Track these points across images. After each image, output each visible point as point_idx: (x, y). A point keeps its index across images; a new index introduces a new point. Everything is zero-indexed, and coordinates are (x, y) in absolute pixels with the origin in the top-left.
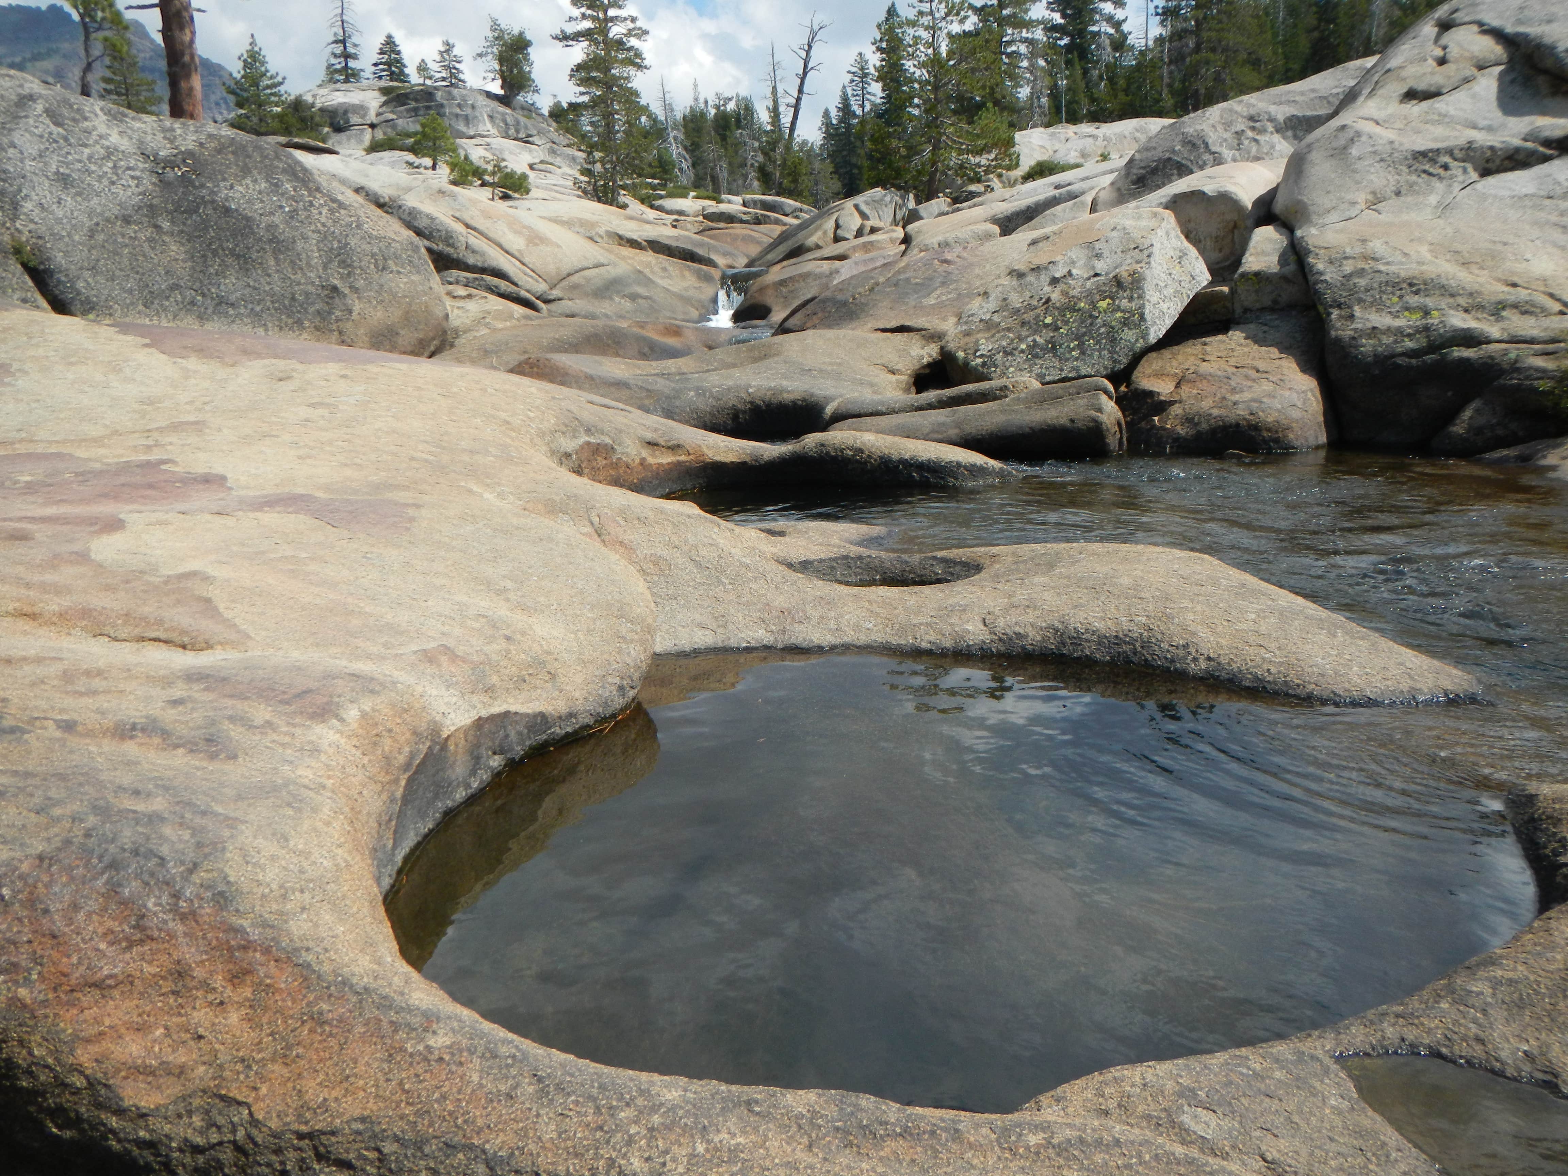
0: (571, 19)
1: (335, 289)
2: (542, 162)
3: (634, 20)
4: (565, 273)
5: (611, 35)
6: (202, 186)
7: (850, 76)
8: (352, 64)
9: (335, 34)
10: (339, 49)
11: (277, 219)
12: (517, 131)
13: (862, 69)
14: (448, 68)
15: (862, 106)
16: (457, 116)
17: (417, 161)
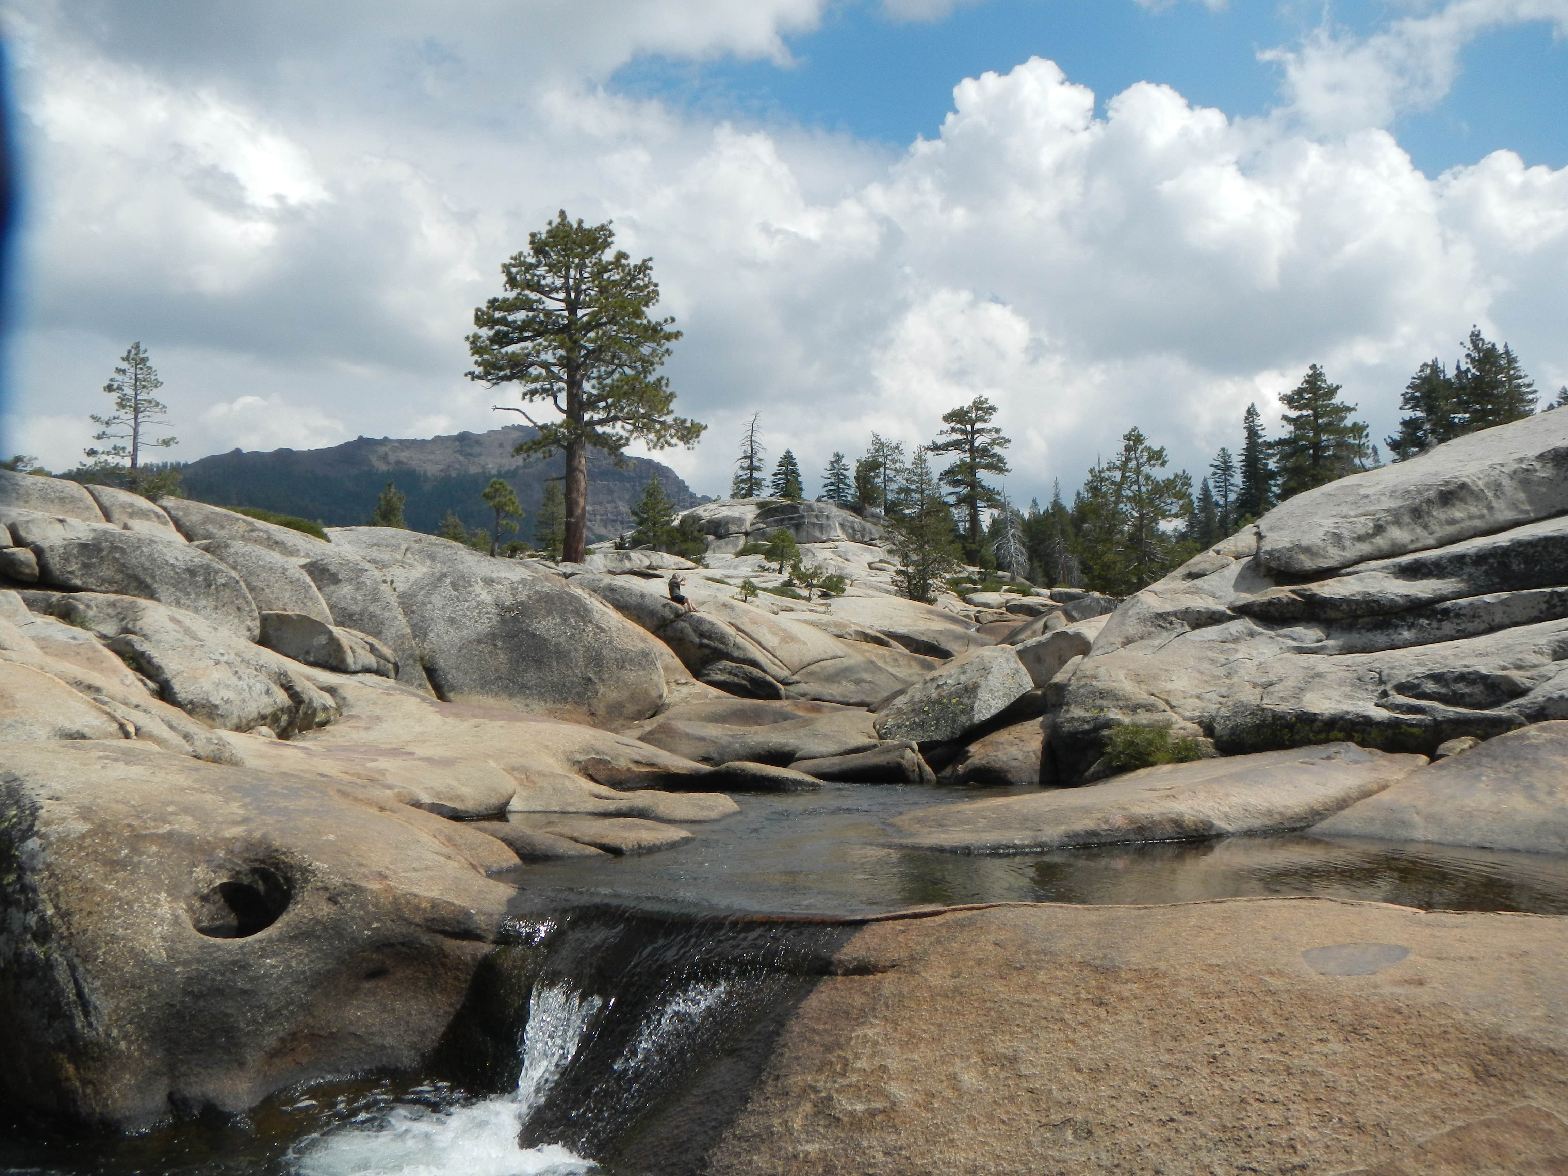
0: (942, 432)
1: (590, 679)
2: (881, 561)
3: (997, 431)
4: (806, 663)
5: (976, 444)
6: (524, 622)
7: (1213, 469)
8: (756, 475)
9: (745, 451)
10: (746, 463)
11: (561, 640)
12: (863, 536)
13: (1225, 462)
14: (837, 475)
15: (1225, 496)
16: (814, 525)
17: (767, 565)
